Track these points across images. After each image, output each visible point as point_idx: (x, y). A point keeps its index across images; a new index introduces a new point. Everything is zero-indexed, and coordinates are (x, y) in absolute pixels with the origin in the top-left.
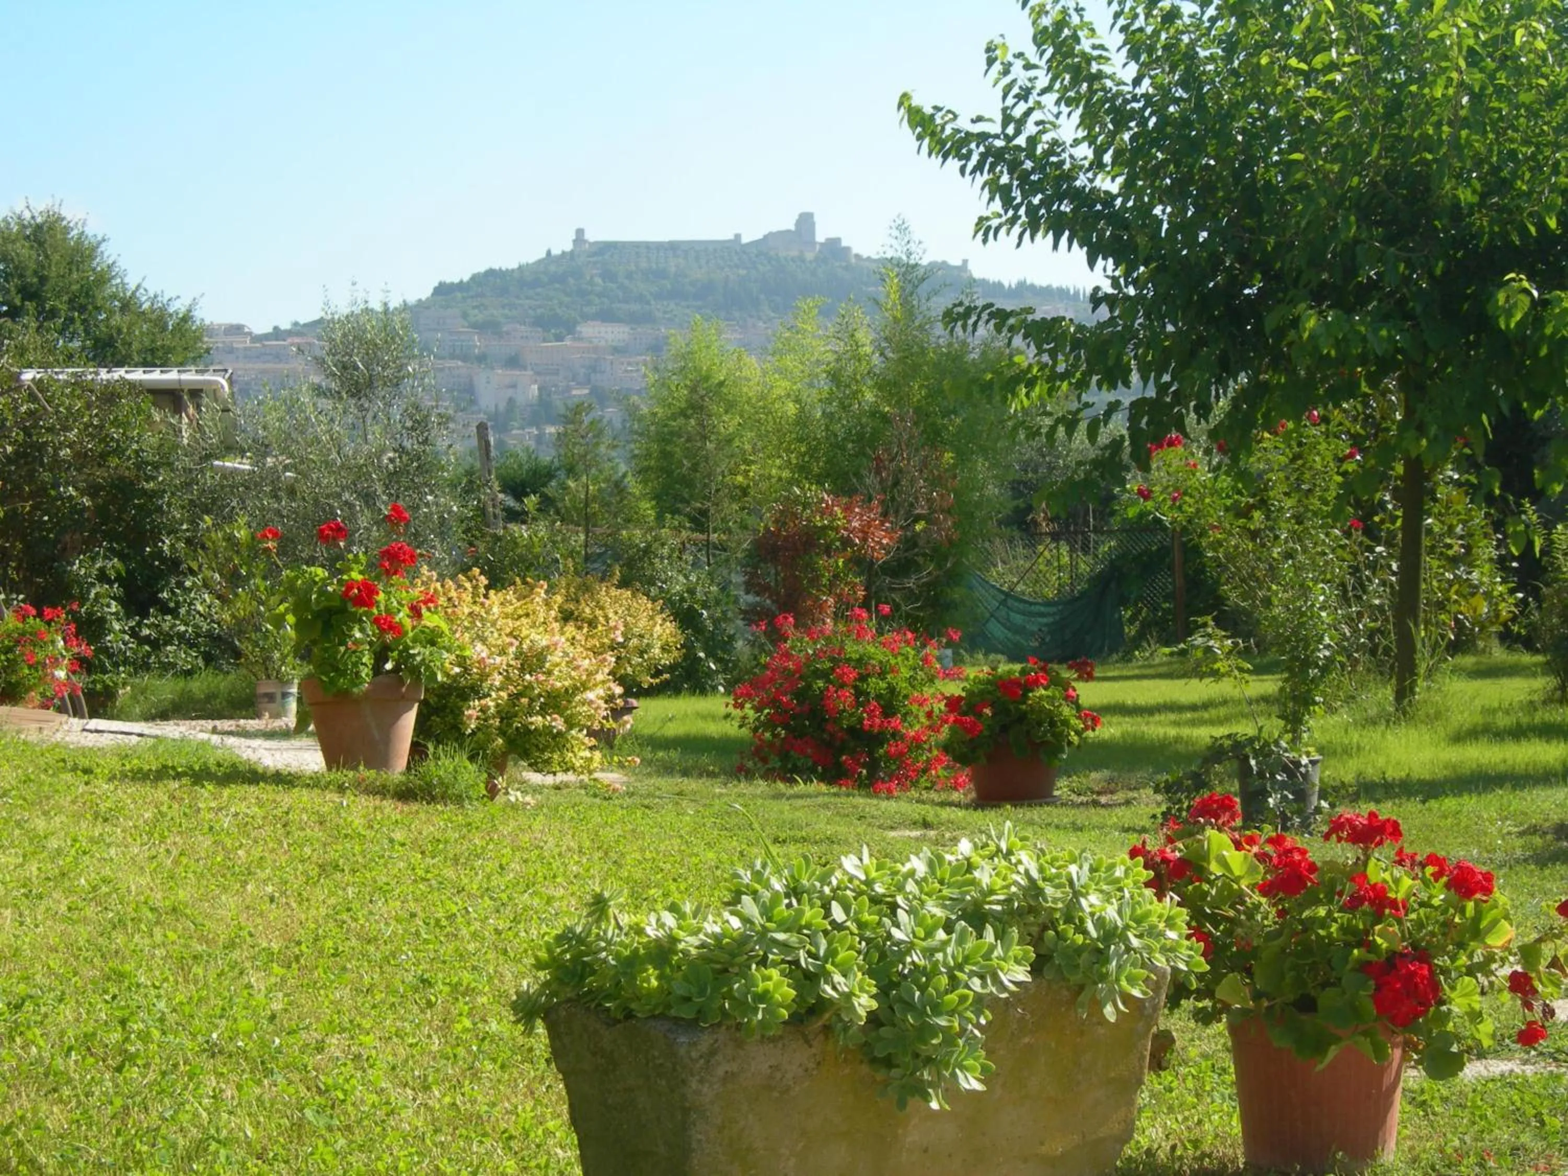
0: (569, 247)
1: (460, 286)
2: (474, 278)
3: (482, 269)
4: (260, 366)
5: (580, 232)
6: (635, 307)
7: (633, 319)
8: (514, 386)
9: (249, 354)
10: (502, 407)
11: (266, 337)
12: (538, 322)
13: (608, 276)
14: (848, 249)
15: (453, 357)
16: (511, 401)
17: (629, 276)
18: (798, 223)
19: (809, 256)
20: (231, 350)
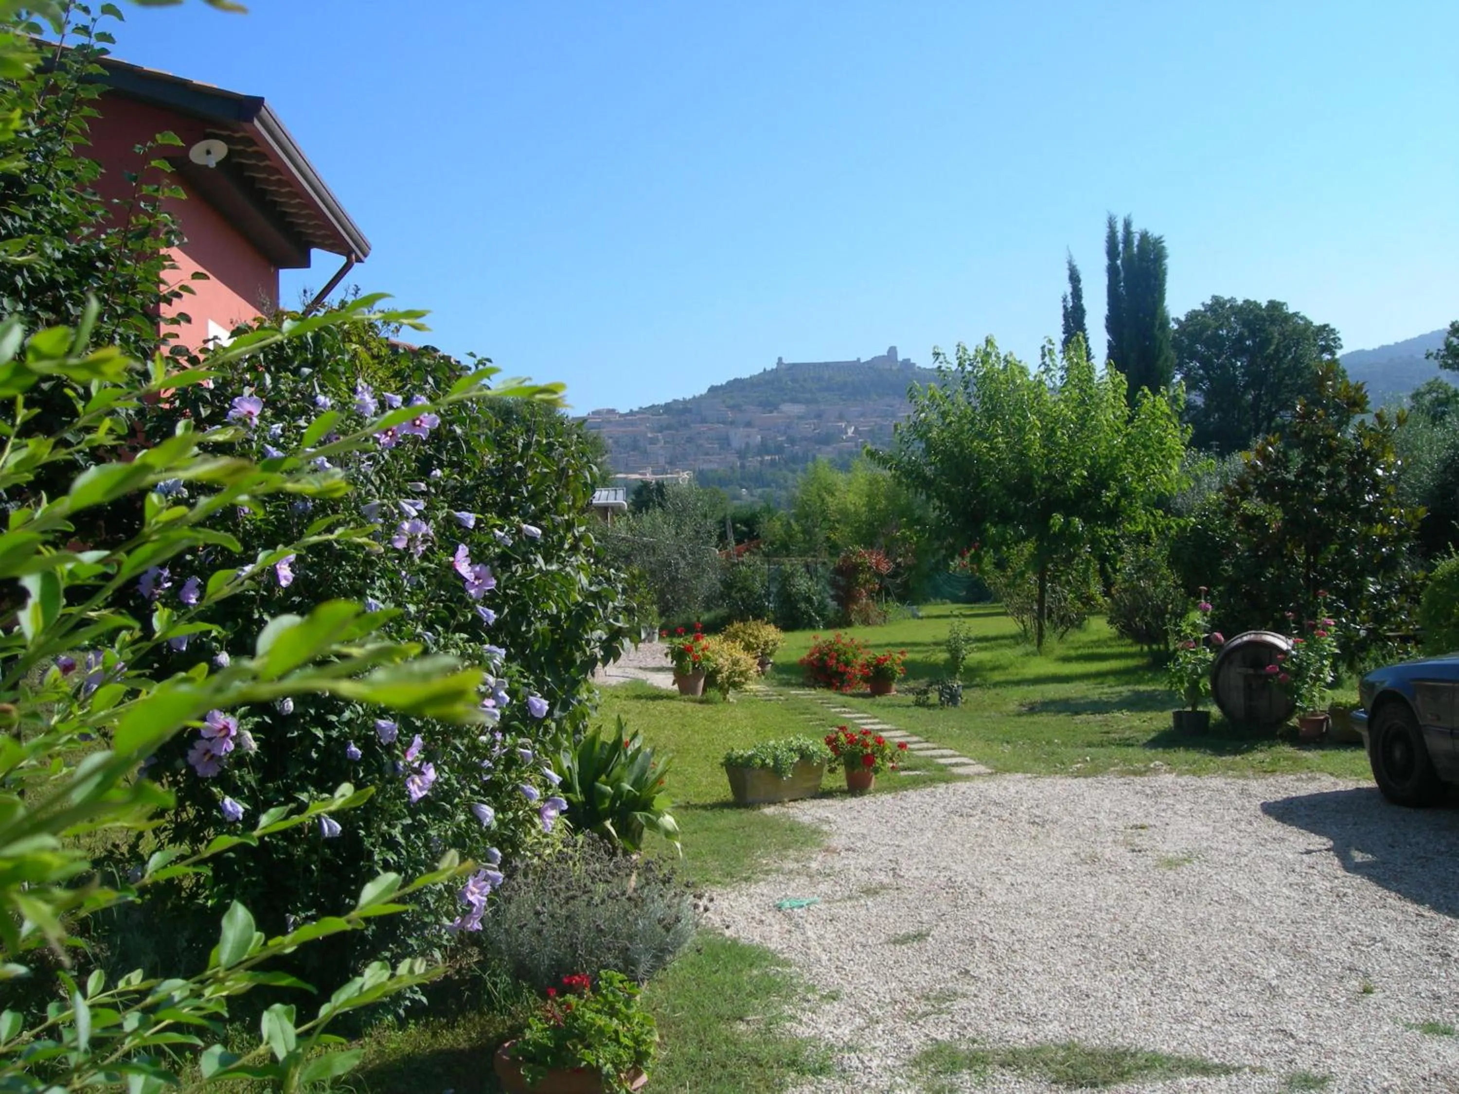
0: (775, 367)
1: (722, 387)
2: (728, 383)
3: (732, 379)
4: (623, 429)
5: (780, 359)
6: (808, 396)
7: (807, 402)
8: (748, 436)
9: (619, 424)
10: (743, 446)
11: (627, 415)
12: (760, 404)
13: (794, 380)
14: (914, 364)
15: (719, 423)
16: (747, 444)
17: (805, 380)
18: (889, 352)
19: (894, 368)
20: (610, 422)
